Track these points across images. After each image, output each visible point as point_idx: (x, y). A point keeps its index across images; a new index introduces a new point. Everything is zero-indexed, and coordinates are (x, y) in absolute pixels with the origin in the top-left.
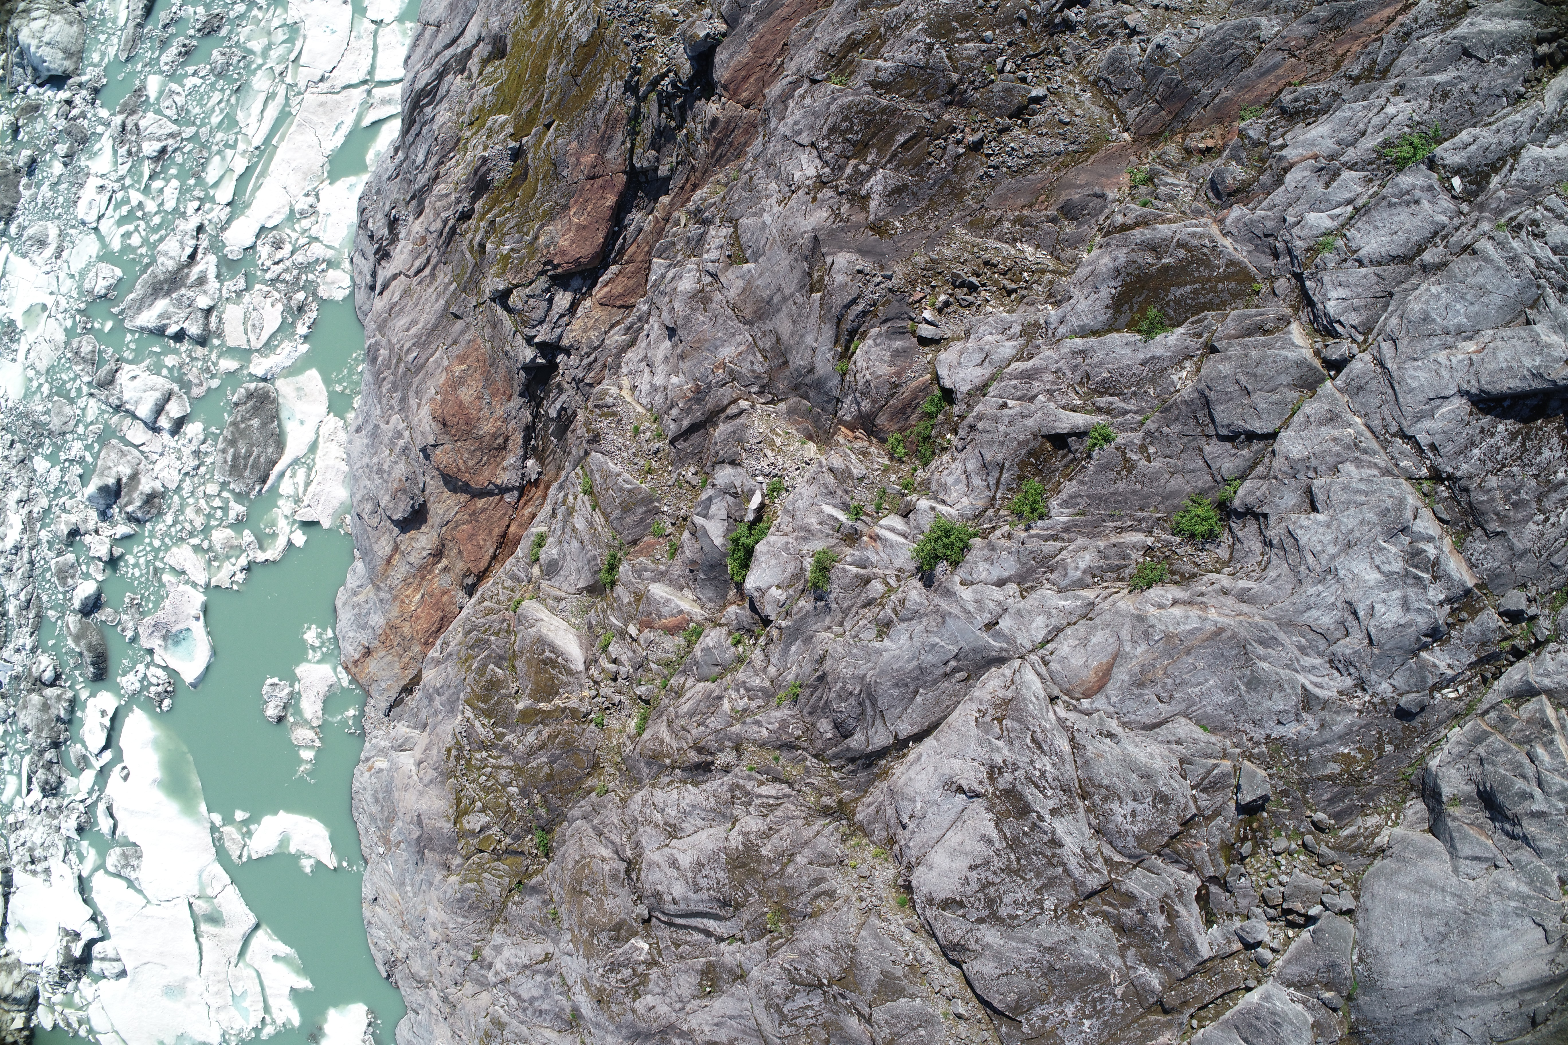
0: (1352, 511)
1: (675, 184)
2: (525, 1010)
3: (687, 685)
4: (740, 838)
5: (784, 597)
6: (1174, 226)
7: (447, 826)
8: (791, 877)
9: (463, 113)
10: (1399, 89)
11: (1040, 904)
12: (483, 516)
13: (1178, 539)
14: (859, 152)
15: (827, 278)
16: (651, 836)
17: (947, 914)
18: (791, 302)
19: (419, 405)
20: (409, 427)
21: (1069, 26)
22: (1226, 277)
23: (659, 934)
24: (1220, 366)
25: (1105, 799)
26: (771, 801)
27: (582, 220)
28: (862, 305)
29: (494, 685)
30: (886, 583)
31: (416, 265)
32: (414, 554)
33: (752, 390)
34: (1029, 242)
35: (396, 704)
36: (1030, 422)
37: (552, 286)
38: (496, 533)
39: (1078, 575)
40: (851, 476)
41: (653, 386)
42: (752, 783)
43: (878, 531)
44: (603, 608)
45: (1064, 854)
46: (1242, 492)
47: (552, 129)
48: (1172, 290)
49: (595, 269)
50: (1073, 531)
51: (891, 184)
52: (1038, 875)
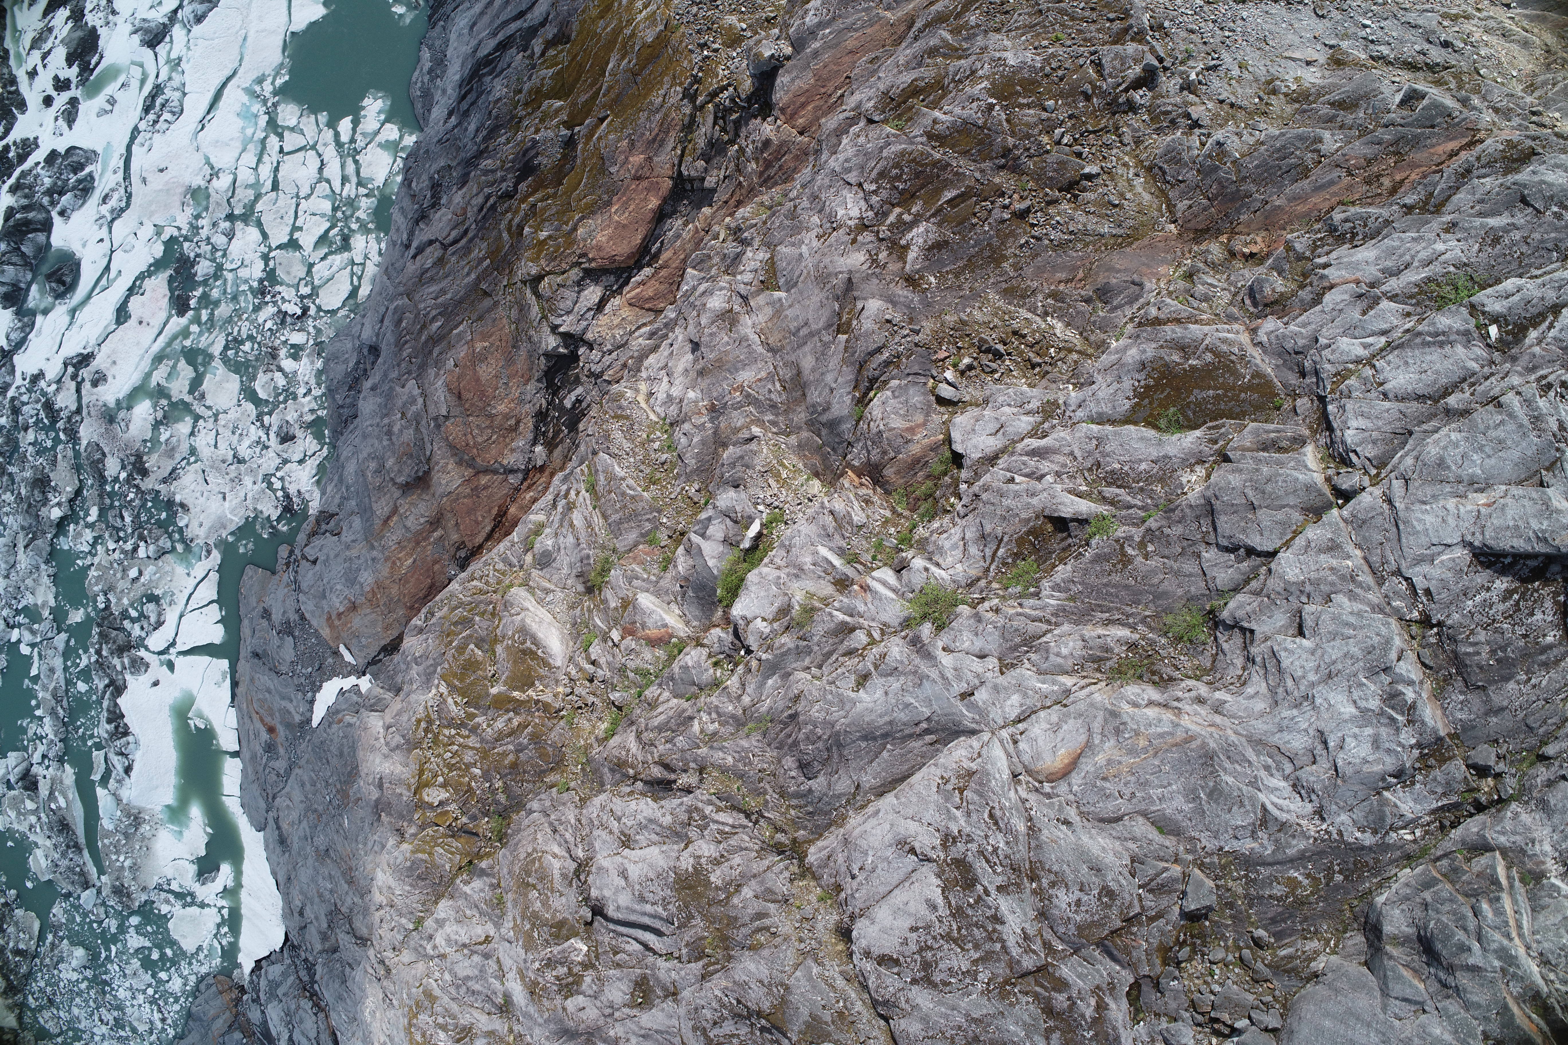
0: (1337, 643)
1: (720, 196)
2: (458, 987)
3: (661, 699)
4: (691, 860)
5: (767, 630)
6: (1206, 329)
7: (407, 795)
8: (735, 907)
9: (520, 91)
10: (1451, 227)
11: (974, 976)
12: (485, 493)
13: (1163, 641)
14: (905, 201)
15: (855, 322)
16: (604, 842)
17: (882, 969)
18: (816, 338)
19: (436, 376)
20: (423, 394)
21: (1132, 107)
22: (1250, 387)
23: (600, 938)
24: (1231, 477)
25: (1053, 884)
26: (727, 829)
27: (623, 219)
28: (886, 355)
29: (471, 665)
30: (870, 635)
31: (454, 234)
32: (411, 518)
33: (766, 418)
34: (1060, 318)
35: (373, 662)
36: (1035, 501)
37: (583, 279)
38: (495, 511)
39: (1059, 660)
40: (850, 523)
41: (669, 396)
42: (710, 808)
43: (870, 582)
44: (589, 607)
45: (1005, 931)
46: (1233, 605)
47: (605, 124)
48: (1195, 392)
49: (629, 268)
50: (1061, 616)
51: (933, 238)
52: (977, 947)
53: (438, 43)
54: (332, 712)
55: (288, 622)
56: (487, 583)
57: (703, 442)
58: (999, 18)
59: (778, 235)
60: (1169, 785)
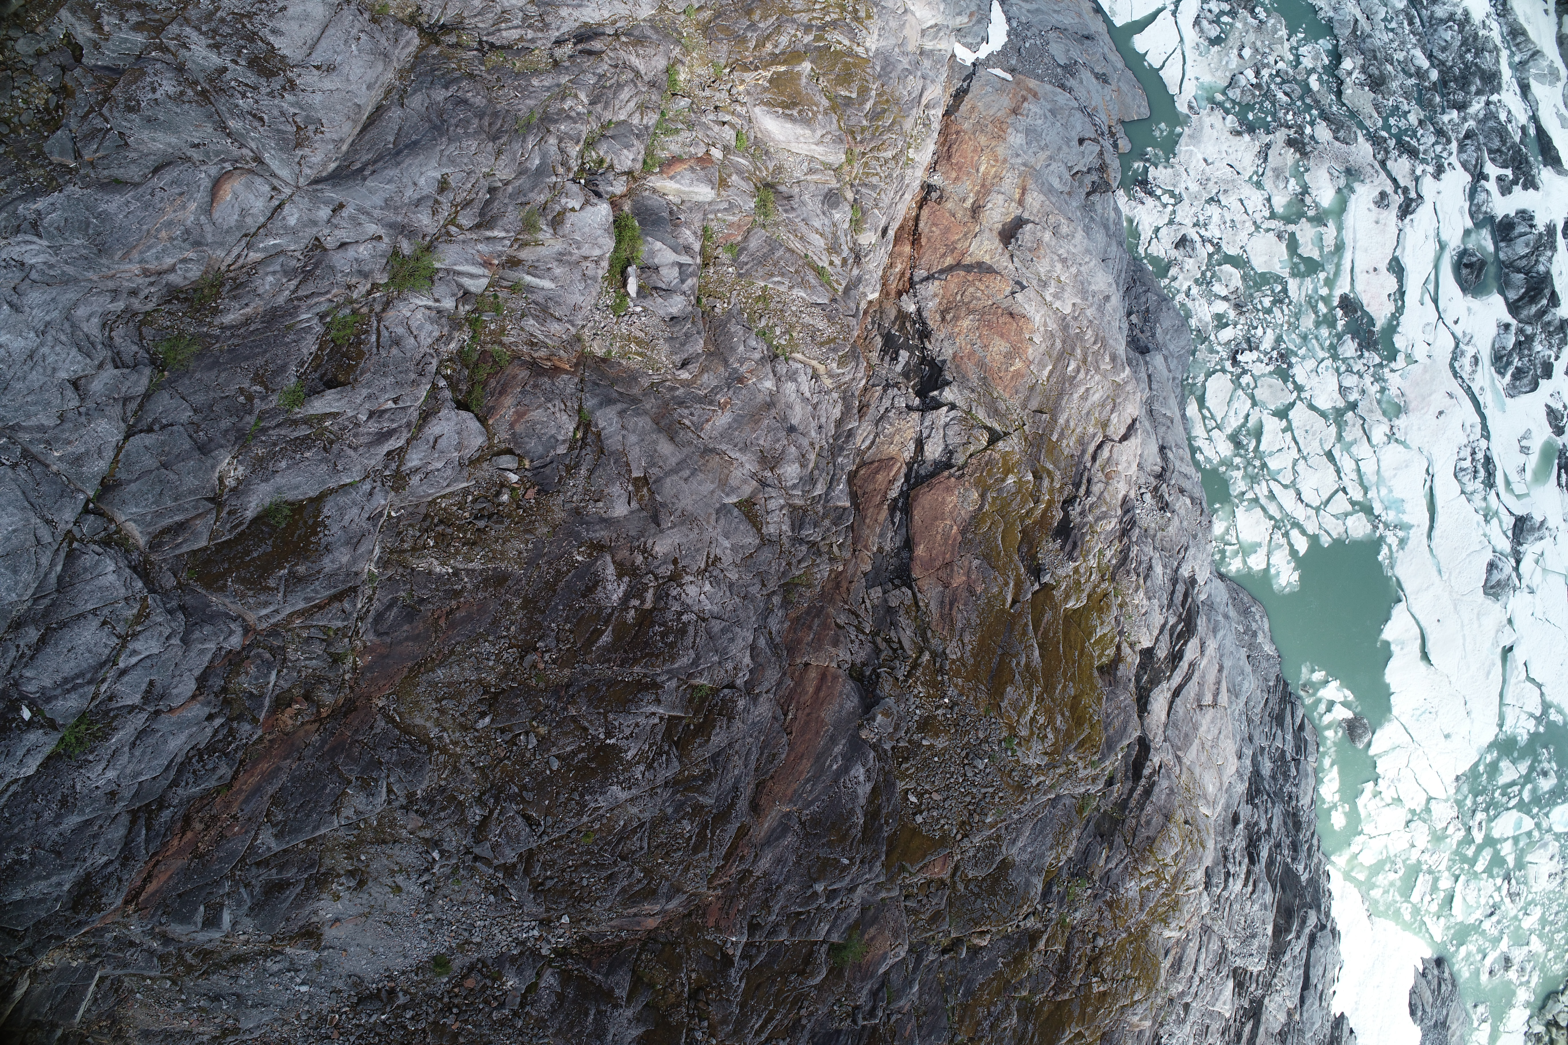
0: (37, 386)
1: (859, 585)
3: (638, 115)
5: (563, 201)
6: (288, 610)
9: (1120, 606)
10: (111, 797)
12: (942, 251)
13: (192, 331)
14: (645, 618)
15: (630, 488)
18: (667, 469)
19: (1045, 325)
20: (1050, 305)
21: (479, 800)
22: (223, 575)
24: (197, 484)
25: (183, 94)
26: (504, 26)
27: (941, 525)
28: (583, 472)
29: (845, 78)
30: (459, 226)
31: (1105, 453)
32: (1001, 202)
33: (682, 390)
34: (440, 576)
35: (970, 77)
36: (365, 392)
37: (950, 458)
38: (924, 241)
39: (271, 269)
40: (536, 317)
41: (796, 380)
42: (529, 37)
43: (486, 272)
44: (761, 171)
45: (204, 41)
46: (144, 382)
47: (1009, 600)
48: (270, 549)
49: (912, 487)
50: (291, 309)
51: (600, 594)
52: (222, 20)
53: (1264, 664)
54: (984, 19)
55: (1073, 75)
57: (733, 349)
58: (663, 838)
59: (766, 554)
60: (126, 217)
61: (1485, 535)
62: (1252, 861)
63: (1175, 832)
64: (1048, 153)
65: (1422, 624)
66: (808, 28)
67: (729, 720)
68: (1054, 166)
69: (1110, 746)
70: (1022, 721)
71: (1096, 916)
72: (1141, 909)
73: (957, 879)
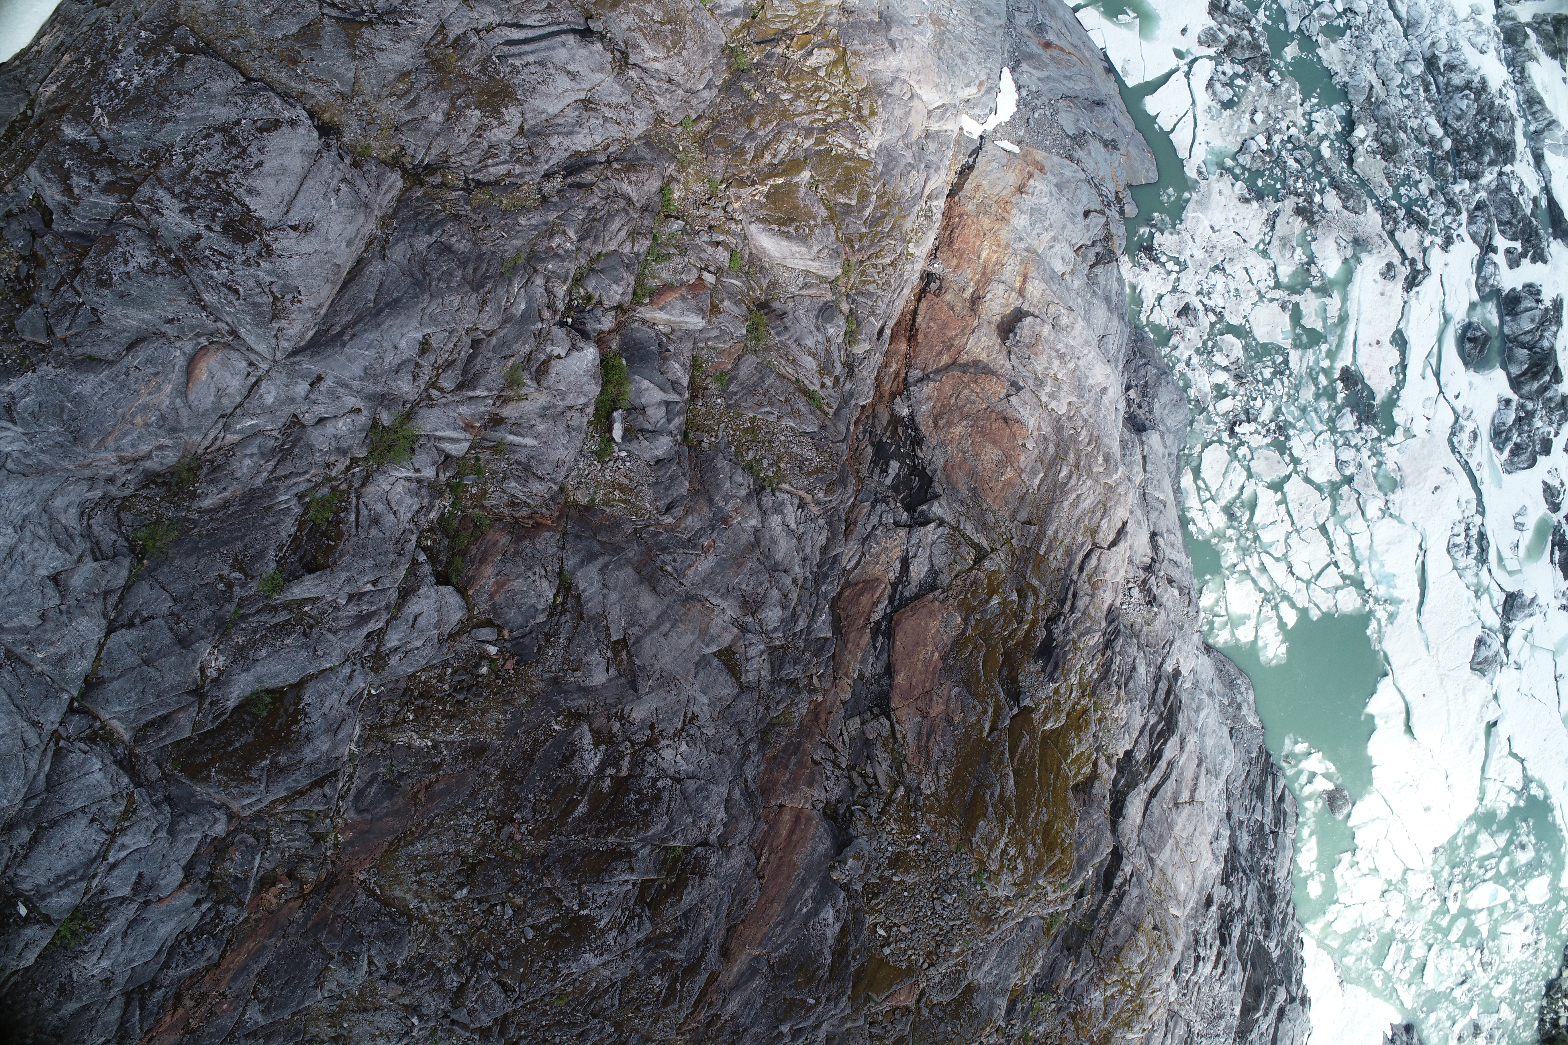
0: (17, 586)
1: (838, 716)
3: (629, 243)
4: (508, 118)
5: (549, 349)
6: (271, 798)
7: (855, 46)
8: (442, 100)
9: (1099, 719)
10: (107, 982)
11: (187, 156)
12: (939, 349)
13: (171, 515)
14: (621, 785)
15: (609, 654)
16: (611, 94)
17: (273, 118)
18: (646, 626)
19: (1039, 428)
20: (1045, 407)
21: (456, 968)
22: (207, 766)
23: (571, 12)
24: (179, 679)
25: (155, 265)
26: (491, 162)
27: (923, 652)
28: (562, 641)
29: (845, 186)
30: (441, 390)
31: (1093, 561)
32: (1001, 292)
33: (665, 535)
34: (420, 749)
35: (976, 152)
36: (344, 576)
37: (935, 580)
38: (920, 338)
39: (248, 451)
40: (518, 479)
41: (782, 513)
42: (517, 172)
43: (468, 436)
44: (754, 291)
45: (177, 206)
46: (124, 573)
47: (987, 728)
48: (251, 739)
49: (895, 610)
50: (269, 490)
51: (576, 764)
52: (196, 180)
53: (1247, 736)
54: (993, 89)
55: (1081, 146)
56: (875, 266)
57: (719, 486)
58: (634, 994)
59: (745, 702)
60: (101, 399)
61: (1475, 611)
62: (1223, 943)
63: (1142, 941)
64: (1052, 234)
65: (1408, 698)
66: (809, 132)
67: (701, 878)
68: (1057, 247)
69: (1081, 866)
70: (993, 855)
71: (1059, 1028)
72: (1105, 1018)
73: (922, 1005)
